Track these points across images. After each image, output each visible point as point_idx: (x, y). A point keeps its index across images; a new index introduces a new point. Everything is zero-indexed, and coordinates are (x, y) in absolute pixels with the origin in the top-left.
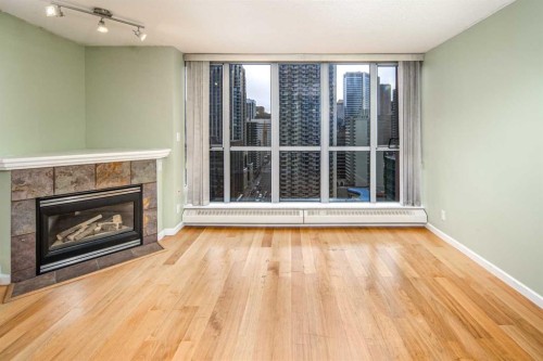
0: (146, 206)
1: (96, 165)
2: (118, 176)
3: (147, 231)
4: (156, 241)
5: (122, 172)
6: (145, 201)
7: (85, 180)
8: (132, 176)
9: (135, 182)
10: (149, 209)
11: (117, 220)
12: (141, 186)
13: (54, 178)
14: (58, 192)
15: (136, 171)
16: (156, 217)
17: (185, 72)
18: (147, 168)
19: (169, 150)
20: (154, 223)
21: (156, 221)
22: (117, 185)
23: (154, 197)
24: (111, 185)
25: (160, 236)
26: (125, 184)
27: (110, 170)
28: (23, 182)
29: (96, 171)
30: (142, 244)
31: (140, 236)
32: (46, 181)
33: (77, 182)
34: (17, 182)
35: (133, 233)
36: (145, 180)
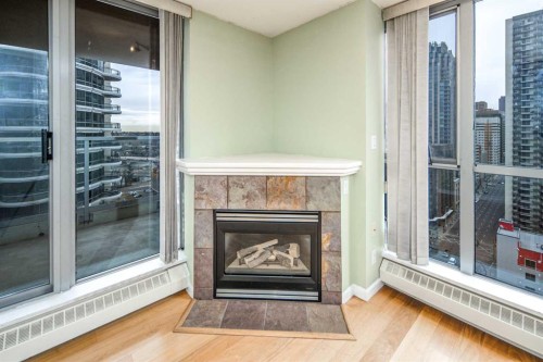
0: (325, 245)
1: (268, 177)
2: (291, 195)
3: (327, 283)
4: (339, 303)
5: (296, 190)
6: (324, 237)
7: (256, 196)
8: (308, 198)
9: (312, 207)
10: (330, 251)
12: (319, 214)
13: (228, 188)
14: (233, 206)
15: (313, 192)
16: (339, 265)
17: (384, 40)
18: (328, 189)
19: (360, 163)
20: (337, 275)
21: (339, 272)
22: (289, 207)
23: (337, 236)
24: (283, 206)
25: (346, 297)
26: (299, 208)
27: (281, 186)
28: (202, 189)
29: (268, 185)
30: (320, 300)
31: (313, 295)
32: (221, 191)
33: (248, 197)
34: (199, 189)
35: (310, 280)
36: (324, 207)
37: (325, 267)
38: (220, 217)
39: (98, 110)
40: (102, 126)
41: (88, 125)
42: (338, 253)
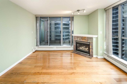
2: (85, 40)
3: (91, 53)
4: (93, 57)
6: (90, 46)
8: (88, 40)
9: (88, 42)
10: (91, 48)
11: (87, 48)
12: (90, 43)
13: (77, 38)
14: (78, 40)
15: (88, 39)
16: (93, 51)
18: (91, 39)
19: (97, 36)
22: (85, 41)
23: (92, 46)
27: (84, 38)
29: (82, 38)
30: (90, 55)
31: (89, 54)
32: (76, 38)
33: (80, 39)
34: (74, 38)
35: (88, 52)
36: (90, 42)
37: (90, 51)
38: (77, 42)
39: (68, 27)
40: (69, 30)
41: (65, 29)
42: (93, 49)
